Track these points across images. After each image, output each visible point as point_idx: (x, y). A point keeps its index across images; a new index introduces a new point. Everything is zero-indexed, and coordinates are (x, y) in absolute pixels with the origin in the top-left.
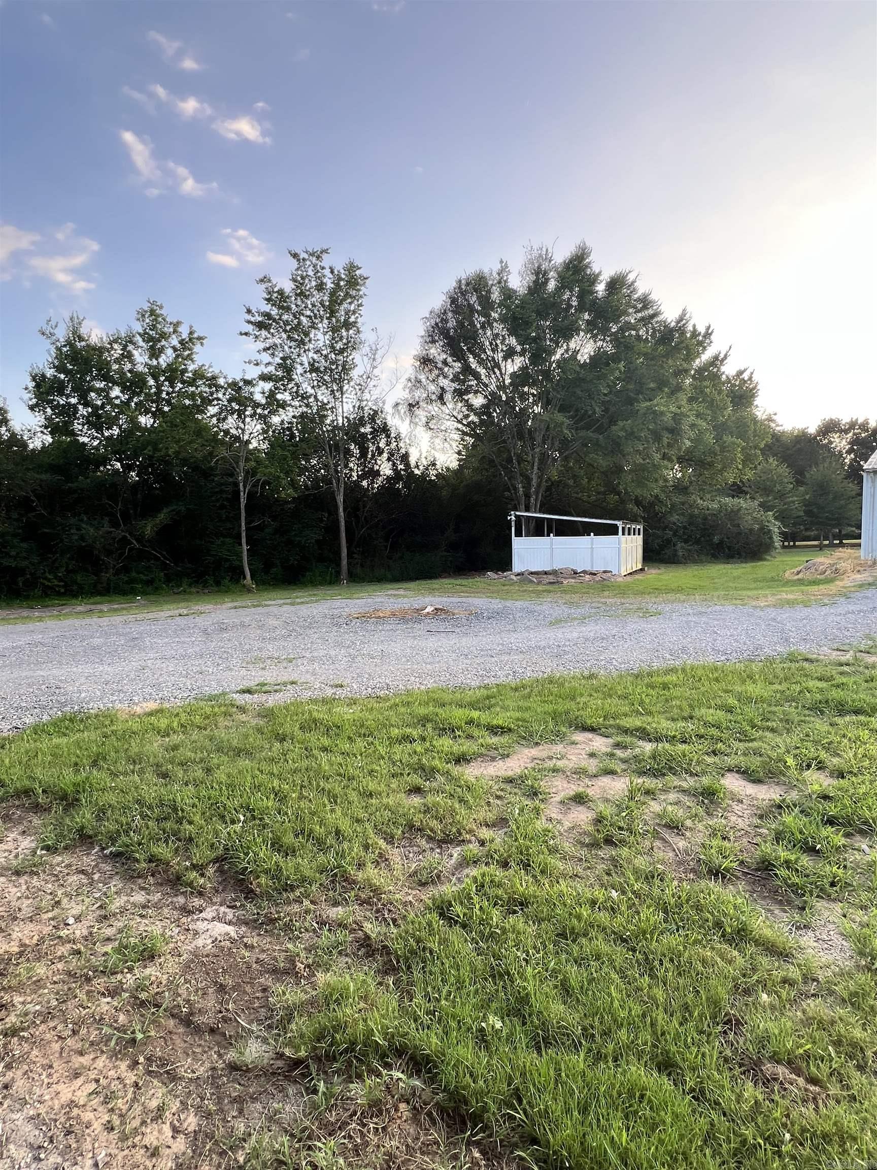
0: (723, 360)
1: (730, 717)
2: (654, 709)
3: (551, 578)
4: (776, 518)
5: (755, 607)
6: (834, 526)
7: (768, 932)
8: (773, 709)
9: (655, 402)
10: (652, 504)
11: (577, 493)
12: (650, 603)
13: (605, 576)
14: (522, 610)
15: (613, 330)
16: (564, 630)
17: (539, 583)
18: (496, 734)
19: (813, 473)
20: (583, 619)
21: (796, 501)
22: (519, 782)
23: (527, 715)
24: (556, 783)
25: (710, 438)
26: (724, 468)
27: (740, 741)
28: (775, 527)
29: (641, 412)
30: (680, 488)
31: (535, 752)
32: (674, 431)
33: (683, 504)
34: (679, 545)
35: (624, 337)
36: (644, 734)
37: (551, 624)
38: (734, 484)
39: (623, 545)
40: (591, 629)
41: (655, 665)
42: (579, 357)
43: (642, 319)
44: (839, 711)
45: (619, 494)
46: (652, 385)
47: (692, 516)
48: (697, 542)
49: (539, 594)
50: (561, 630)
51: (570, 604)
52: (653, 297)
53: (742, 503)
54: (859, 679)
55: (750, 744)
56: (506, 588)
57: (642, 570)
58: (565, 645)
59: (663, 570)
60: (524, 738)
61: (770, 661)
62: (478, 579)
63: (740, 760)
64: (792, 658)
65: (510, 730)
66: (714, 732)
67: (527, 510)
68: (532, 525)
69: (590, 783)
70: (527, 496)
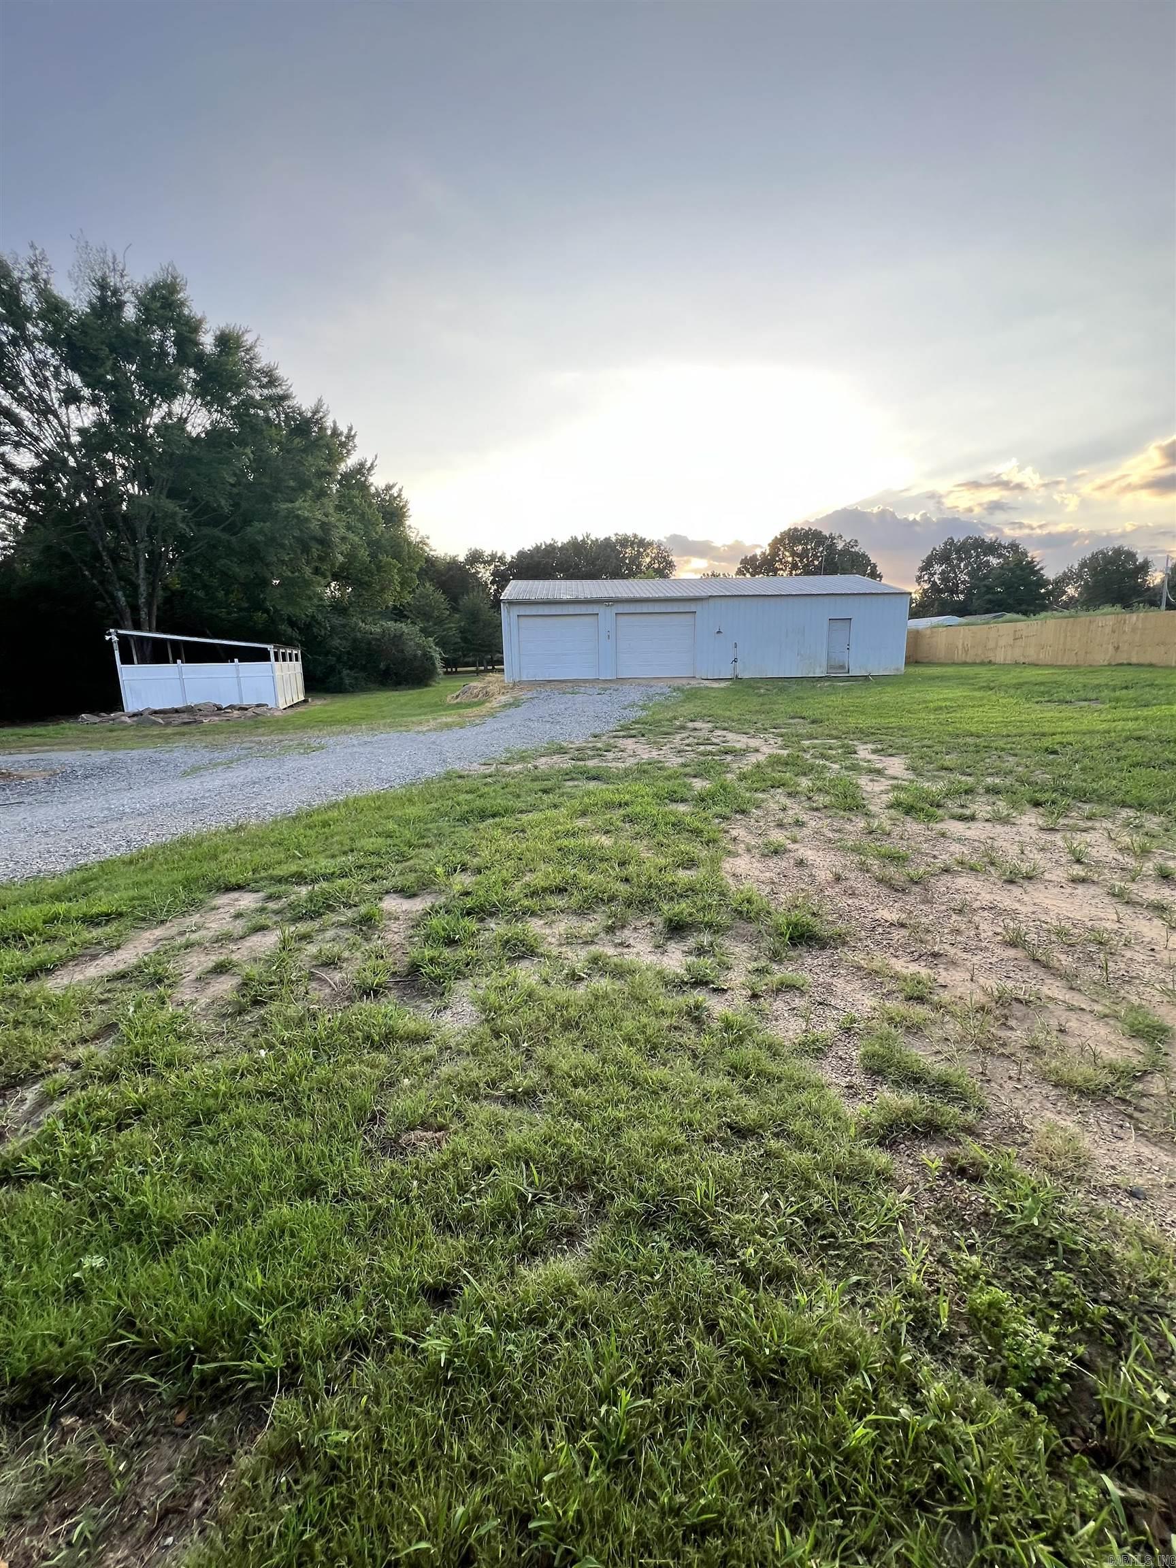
0: (369, 469)
1: (389, 841)
2: (311, 850)
3: (185, 717)
4: (436, 645)
5: (419, 732)
6: (487, 652)
7: (412, 1026)
8: (430, 826)
9: (297, 504)
10: (309, 626)
11: (211, 608)
12: (312, 737)
13: (258, 711)
14: (141, 761)
15: (234, 403)
16: (202, 779)
17: (168, 724)
18: (98, 924)
19: (465, 600)
20: (228, 764)
21: (453, 626)
22: (136, 973)
23: (146, 891)
24: (190, 960)
25: (364, 554)
26: (382, 590)
27: (397, 862)
28: (437, 654)
29: (283, 513)
30: (338, 608)
31: (159, 932)
32: (324, 542)
33: (344, 626)
34: (345, 672)
35: (249, 415)
36: (300, 878)
37: (185, 774)
38: (395, 607)
39: (278, 673)
40: (239, 774)
41: (316, 804)
42: (189, 428)
43: (269, 398)
44: (482, 817)
45: (267, 611)
46: (292, 483)
47: (355, 640)
48: (364, 668)
49: (167, 738)
50: (198, 781)
51: (213, 747)
52: (280, 373)
53: (404, 627)
54: (498, 787)
55: (408, 864)
56: (115, 734)
57: (305, 701)
58: (203, 797)
59: (328, 701)
60: (144, 919)
61: (429, 782)
62: (66, 725)
63: (399, 881)
64: (448, 776)
65: (121, 915)
66: (374, 860)
67: (137, 626)
68: (148, 649)
69: (235, 948)
70: (135, 609)
